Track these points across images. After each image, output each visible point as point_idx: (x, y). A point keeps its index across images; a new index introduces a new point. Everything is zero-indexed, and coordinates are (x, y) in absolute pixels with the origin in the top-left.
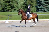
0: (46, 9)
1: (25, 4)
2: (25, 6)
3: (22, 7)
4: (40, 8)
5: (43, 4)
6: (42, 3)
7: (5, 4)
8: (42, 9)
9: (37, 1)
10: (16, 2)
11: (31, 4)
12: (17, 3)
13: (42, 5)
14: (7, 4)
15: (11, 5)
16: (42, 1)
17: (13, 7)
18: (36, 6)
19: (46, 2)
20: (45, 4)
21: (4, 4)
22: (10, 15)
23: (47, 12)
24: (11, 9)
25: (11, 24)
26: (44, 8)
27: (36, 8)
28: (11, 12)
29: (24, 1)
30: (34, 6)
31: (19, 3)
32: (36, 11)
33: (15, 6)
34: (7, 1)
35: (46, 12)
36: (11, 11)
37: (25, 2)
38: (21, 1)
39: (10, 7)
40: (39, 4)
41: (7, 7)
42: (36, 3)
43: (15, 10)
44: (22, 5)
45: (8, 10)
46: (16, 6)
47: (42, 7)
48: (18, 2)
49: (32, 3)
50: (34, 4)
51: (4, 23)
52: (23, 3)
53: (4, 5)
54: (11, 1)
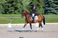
0: (55, 11)
1: (31, 4)
2: (31, 7)
3: (28, 8)
4: (49, 10)
5: (53, 5)
6: (51, 4)
7: (8, 4)
8: (51, 11)
9: (45, 1)
10: (21, 2)
11: (38, 5)
12: (22, 4)
13: (51, 6)
14: (10, 5)
15: (15, 6)
16: (51, 1)
17: (17, 9)
18: (44, 8)
19: (56, 2)
20: (55, 5)
21: (6, 4)
22: (13, 18)
23: (57, 14)
24: (14, 11)
25: (14, 28)
26: (53, 9)
27: (44, 10)
28: (15, 15)
29: (30, 1)
30: (42, 7)
31: (23, 4)
32: (43, 13)
33: (19, 7)
34: (10, 1)
35: (55, 14)
36: (15, 13)
37: (31, 3)
38: (26, 1)
39: (13, 8)
40: (47, 5)
41: (9, 8)
42: (44, 3)
43: (19, 11)
44: (27, 6)
45: (11, 12)
46: (21, 7)
47: (51, 8)
48: (22, 2)
49: (40, 4)
50: (42, 5)
51: (6, 27)
52: (28, 3)
53: (6, 6)
54: (14, 1)
